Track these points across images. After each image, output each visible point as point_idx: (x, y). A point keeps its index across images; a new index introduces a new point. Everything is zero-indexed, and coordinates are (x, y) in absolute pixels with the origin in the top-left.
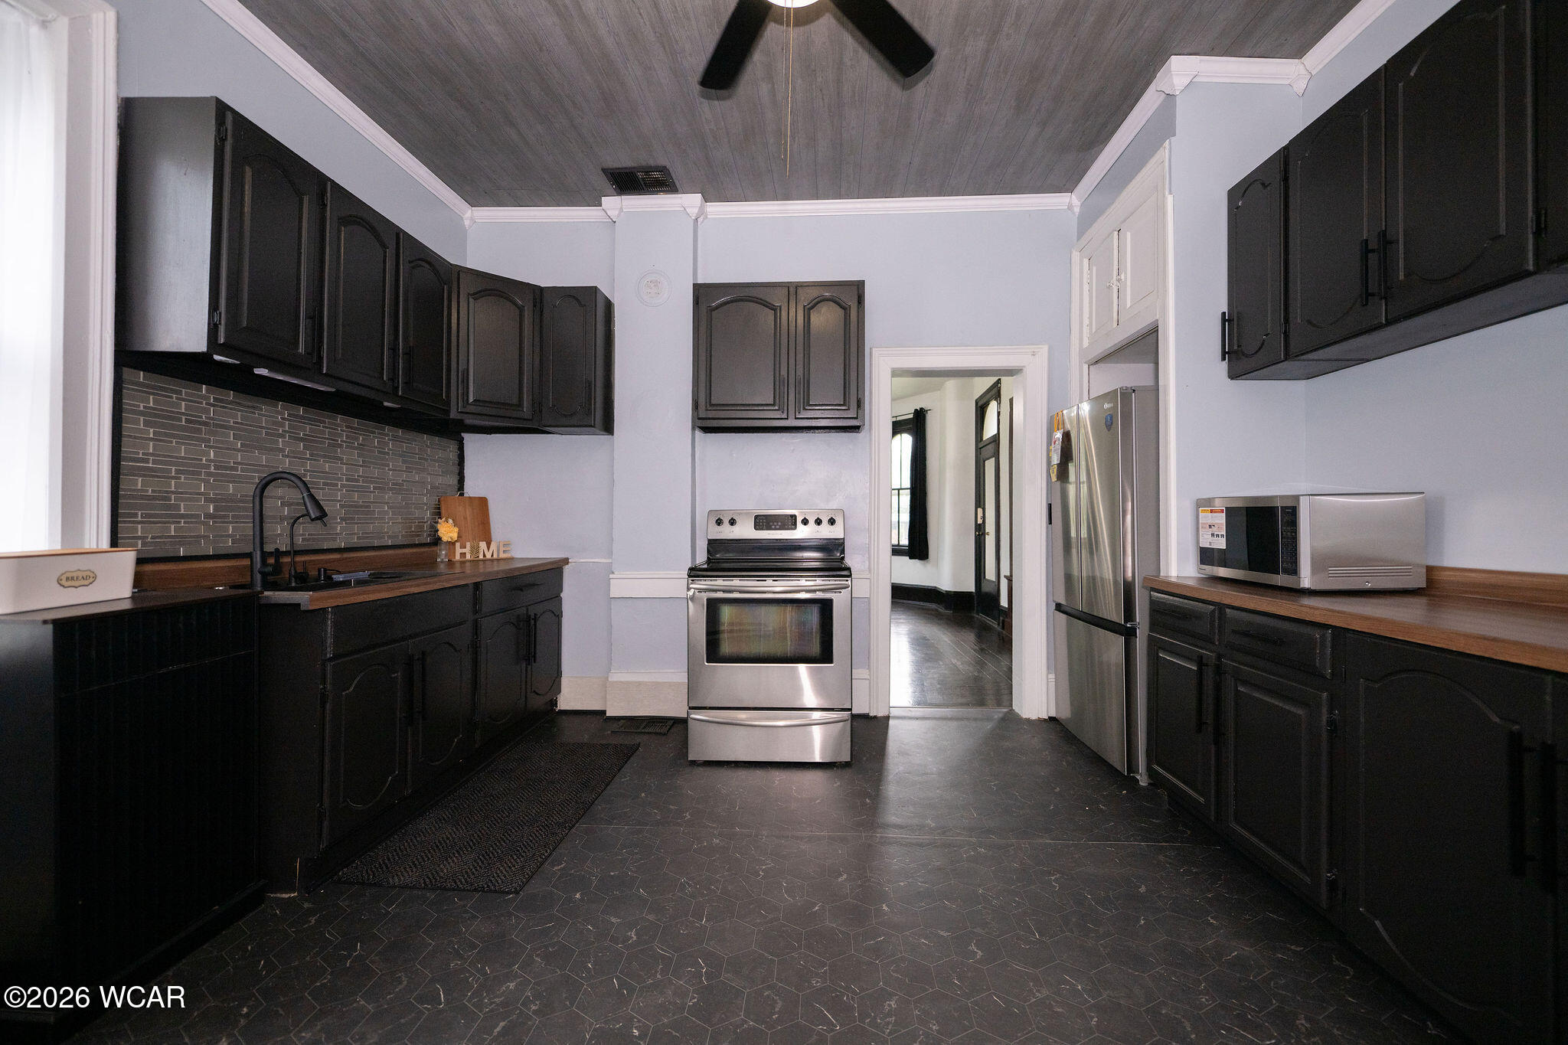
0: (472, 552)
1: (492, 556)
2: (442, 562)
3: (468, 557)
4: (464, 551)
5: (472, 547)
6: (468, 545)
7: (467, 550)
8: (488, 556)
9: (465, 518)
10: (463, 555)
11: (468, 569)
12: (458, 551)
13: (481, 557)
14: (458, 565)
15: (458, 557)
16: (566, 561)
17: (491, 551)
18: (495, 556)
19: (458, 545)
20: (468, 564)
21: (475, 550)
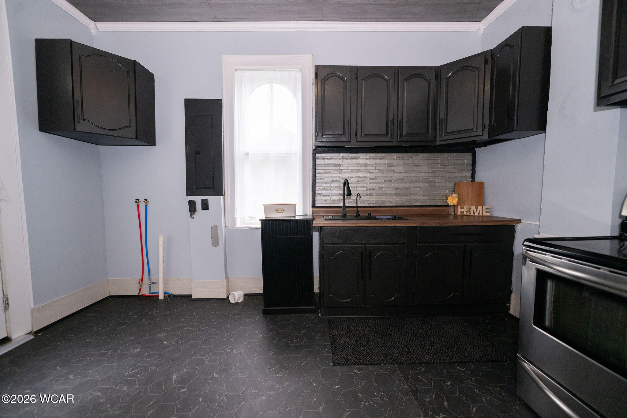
0: (467, 211)
1: (479, 213)
2: (451, 215)
3: (465, 213)
4: (462, 210)
5: (467, 209)
6: (465, 207)
7: (465, 210)
8: (477, 214)
9: (468, 193)
10: (462, 212)
11: (465, 219)
12: (460, 210)
13: (472, 214)
14: (459, 217)
15: (459, 213)
16: (519, 221)
17: (478, 211)
18: (481, 214)
19: (459, 207)
20: (465, 217)
21: (469, 210)
